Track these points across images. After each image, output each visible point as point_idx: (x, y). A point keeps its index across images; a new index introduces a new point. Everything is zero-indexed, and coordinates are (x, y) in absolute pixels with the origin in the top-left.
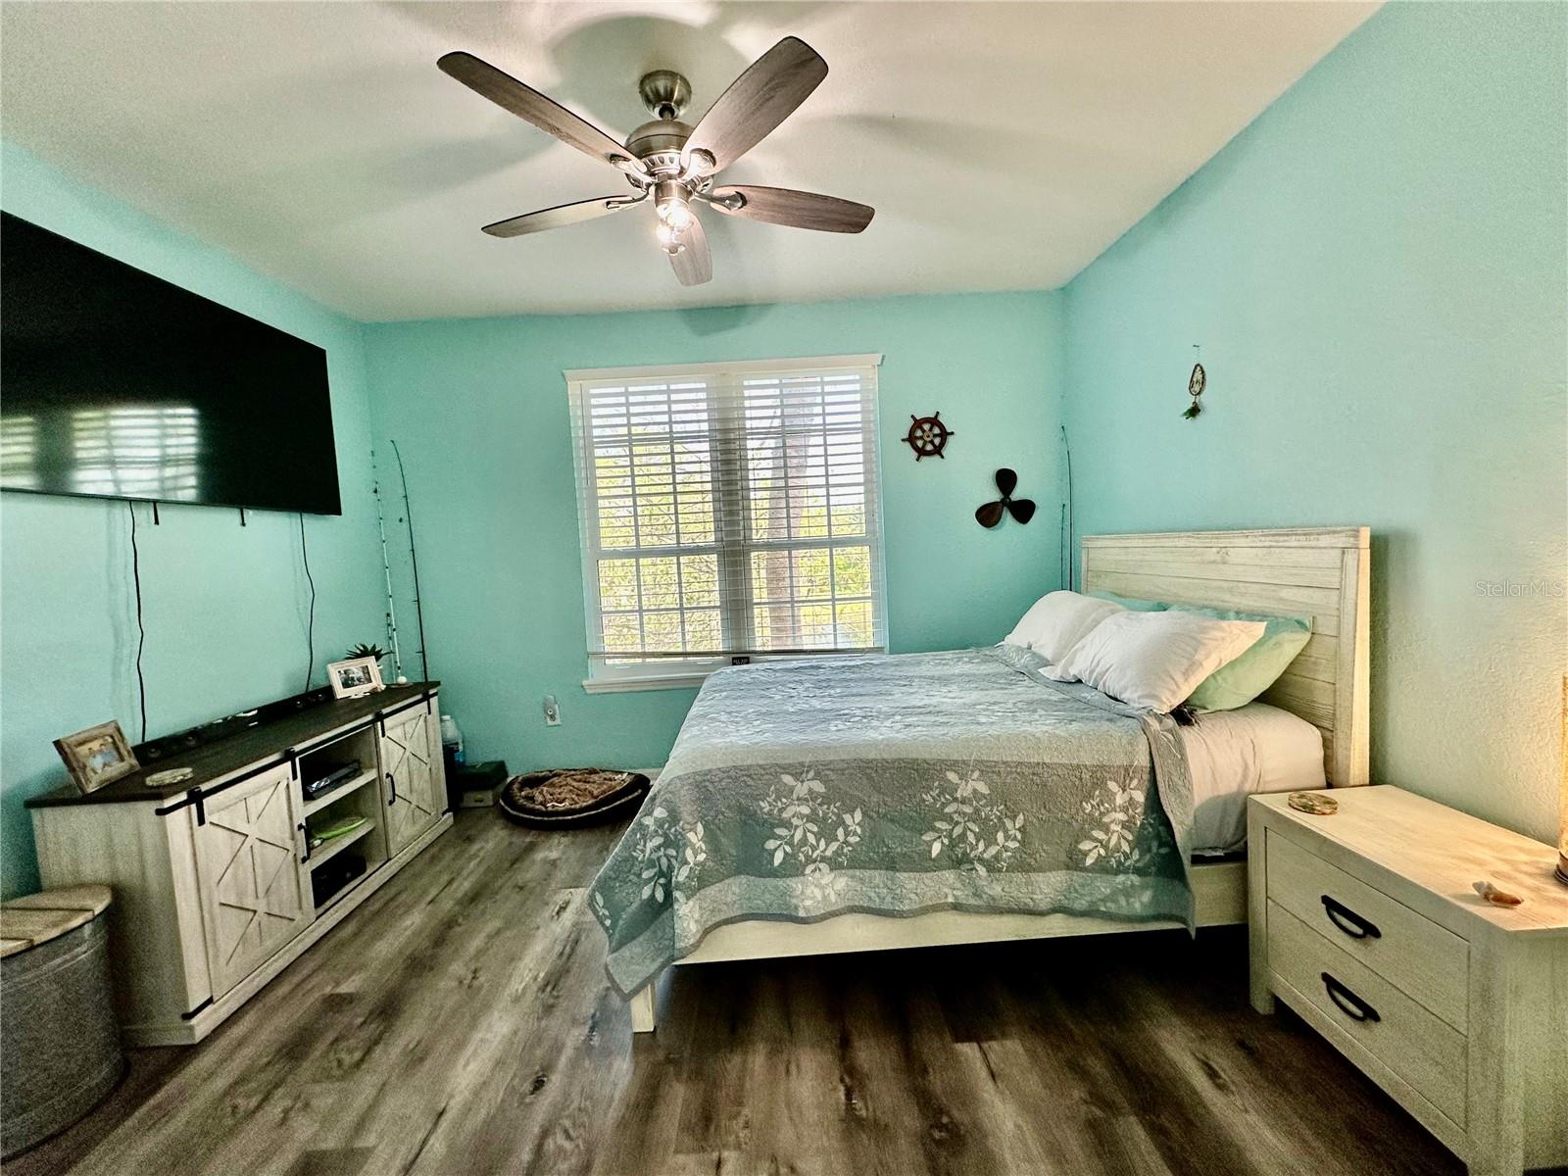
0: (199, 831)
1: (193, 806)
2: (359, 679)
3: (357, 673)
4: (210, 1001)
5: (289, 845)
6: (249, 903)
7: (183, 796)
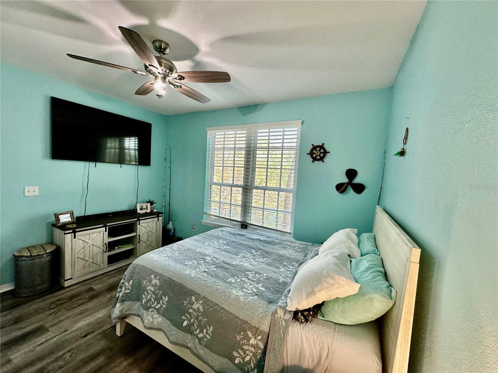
0: (74, 240)
1: (73, 234)
2: (145, 209)
3: (144, 207)
4: (71, 279)
5: (102, 247)
6: (87, 259)
7: (71, 231)
